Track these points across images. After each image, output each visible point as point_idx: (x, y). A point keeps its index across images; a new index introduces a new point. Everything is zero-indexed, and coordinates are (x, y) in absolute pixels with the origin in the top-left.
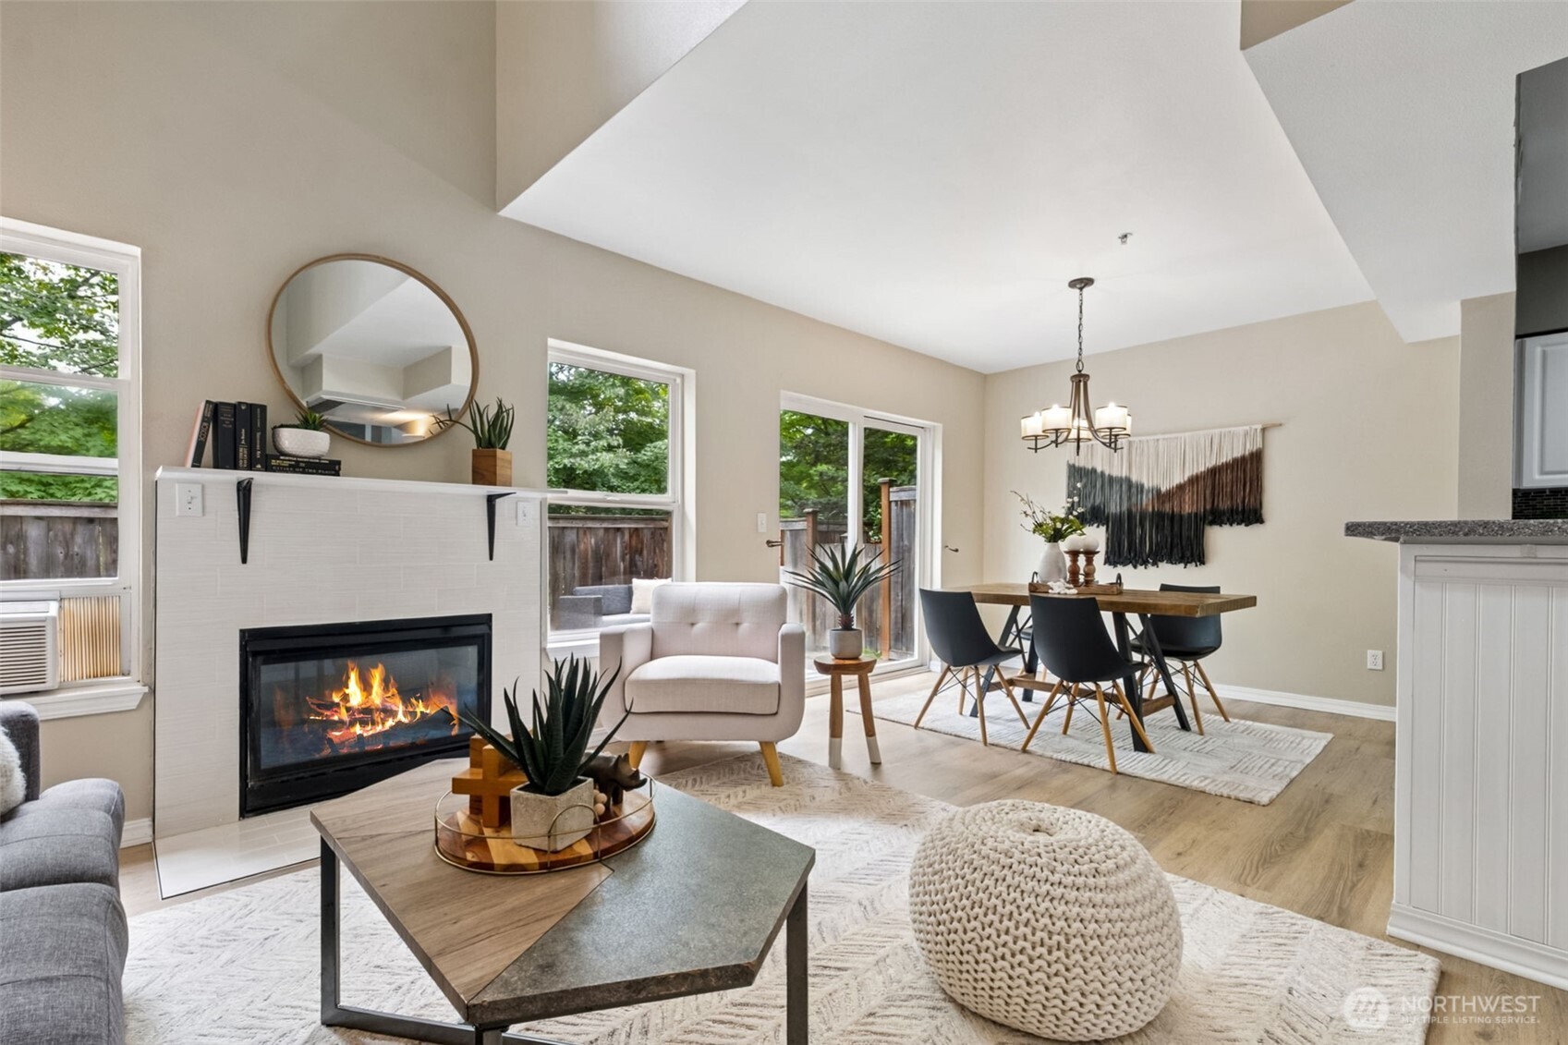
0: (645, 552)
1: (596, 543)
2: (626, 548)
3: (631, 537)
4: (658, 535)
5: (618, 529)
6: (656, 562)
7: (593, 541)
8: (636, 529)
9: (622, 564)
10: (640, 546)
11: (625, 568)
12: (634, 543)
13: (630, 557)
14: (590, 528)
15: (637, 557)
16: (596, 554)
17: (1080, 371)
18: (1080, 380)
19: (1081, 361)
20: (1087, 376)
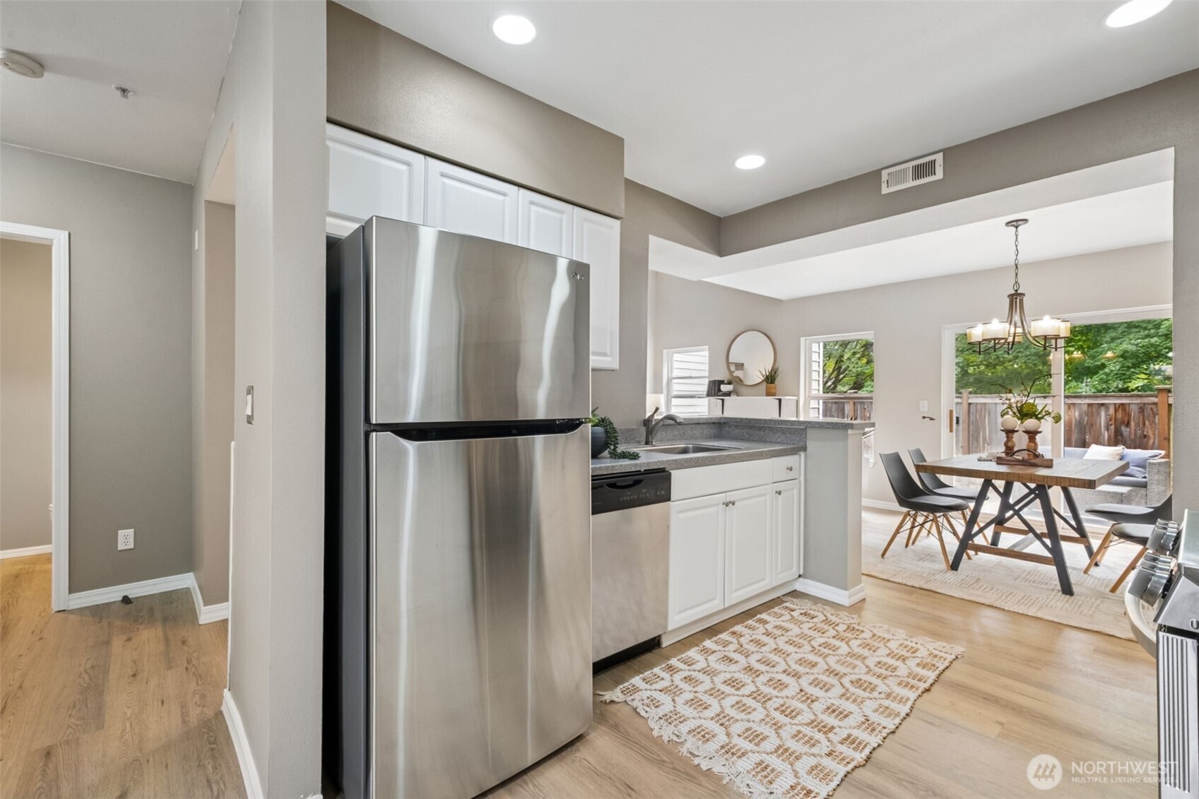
0: (1132, 424)
1: (1080, 415)
2: (1111, 420)
3: (1116, 411)
4: (1149, 410)
5: (1103, 404)
6: (1145, 433)
7: (1077, 414)
8: (1122, 404)
9: (1106, 433)
10: (1126, 420)
11: (1109, 436)
12: (1119, 415)
13: (1115, 427)
14: (1074, 404)
15: (1123, 428)
16: (1080, 423)
17: (1016, 291)
18: (1016, 299)
19: (1016, 282)
20: (1024, 295)
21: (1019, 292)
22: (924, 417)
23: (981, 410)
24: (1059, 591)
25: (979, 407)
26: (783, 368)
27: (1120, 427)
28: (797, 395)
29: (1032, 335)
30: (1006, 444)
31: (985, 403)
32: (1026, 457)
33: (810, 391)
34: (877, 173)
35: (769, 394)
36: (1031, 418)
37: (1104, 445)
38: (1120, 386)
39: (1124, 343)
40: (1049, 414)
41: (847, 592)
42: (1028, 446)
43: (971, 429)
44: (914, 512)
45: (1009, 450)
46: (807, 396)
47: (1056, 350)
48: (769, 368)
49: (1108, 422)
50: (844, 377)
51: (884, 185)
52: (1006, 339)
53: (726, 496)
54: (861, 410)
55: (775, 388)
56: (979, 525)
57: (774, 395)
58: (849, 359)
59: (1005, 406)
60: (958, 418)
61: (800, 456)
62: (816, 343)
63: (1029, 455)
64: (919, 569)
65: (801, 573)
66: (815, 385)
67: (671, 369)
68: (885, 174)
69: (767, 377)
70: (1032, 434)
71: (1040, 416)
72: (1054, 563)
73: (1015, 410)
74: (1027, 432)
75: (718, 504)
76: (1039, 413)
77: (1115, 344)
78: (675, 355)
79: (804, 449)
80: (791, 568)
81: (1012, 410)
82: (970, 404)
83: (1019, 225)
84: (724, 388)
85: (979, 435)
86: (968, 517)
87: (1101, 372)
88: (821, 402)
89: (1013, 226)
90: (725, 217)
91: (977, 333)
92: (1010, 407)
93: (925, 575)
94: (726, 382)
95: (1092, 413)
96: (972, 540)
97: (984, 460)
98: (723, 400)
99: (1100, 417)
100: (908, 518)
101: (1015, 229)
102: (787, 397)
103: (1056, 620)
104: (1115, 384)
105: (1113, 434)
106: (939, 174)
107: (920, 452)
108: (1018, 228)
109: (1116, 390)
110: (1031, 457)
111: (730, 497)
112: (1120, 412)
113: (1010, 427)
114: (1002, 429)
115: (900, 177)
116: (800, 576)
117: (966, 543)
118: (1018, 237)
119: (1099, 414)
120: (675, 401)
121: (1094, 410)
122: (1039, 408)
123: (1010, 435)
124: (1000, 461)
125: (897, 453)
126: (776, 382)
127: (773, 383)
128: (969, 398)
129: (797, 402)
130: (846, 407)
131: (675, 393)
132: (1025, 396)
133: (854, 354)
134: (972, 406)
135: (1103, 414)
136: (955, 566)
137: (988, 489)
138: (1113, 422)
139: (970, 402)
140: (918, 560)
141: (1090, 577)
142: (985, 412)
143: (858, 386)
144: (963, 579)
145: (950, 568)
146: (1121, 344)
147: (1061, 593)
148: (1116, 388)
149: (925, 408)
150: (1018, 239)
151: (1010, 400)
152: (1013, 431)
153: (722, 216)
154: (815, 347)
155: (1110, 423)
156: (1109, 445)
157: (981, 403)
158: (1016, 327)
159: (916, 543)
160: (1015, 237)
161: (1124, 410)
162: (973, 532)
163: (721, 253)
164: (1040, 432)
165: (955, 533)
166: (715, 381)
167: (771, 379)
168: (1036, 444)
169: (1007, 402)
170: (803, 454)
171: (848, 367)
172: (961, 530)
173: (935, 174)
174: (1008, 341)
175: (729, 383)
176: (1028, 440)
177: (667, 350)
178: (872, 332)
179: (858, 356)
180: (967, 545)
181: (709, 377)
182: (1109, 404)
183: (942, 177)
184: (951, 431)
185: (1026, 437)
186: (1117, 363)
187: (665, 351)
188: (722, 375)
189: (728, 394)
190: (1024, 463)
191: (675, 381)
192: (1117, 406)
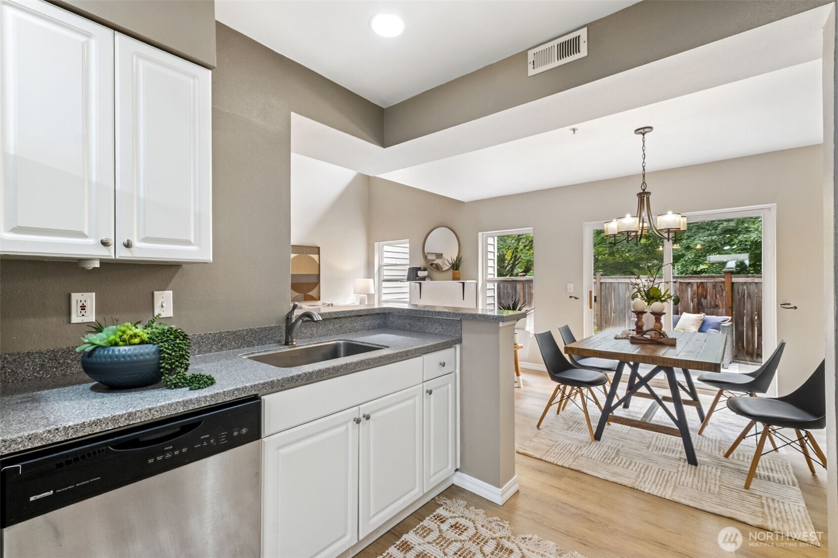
0: (709, 297)
2: (694, 294)
3: (698, 287)
4: (719, 287)
5: (689, 283)
6: (717, 304)
8: (702, 283)
9: (692, 304)
10: (704, 293)
11: (693, 306)
12: (700, 291)
13: (698, 299)
15: (703, 300)
17: (644, 190)
18: (643, 196)
19: (644, 183)
20: (649, 193)
21: (646, 191)
22: (571, 297)
23: (609, 287)
24: (685, 460)
25: (607, 285)
26: (465, 256)
27: (701, 300)
28: (477, 279)
29: (658, 229)
30: (637, 324)
31: (611, 283)
32: (653, 335)
33: (486, 276)
34: (524, 54)
35: (454, 279)
36: (657, 301)
37: (690, 313)
38: (695, 269)
39: (696, 239)
40: (671, 297)
41: (501, 490)
42: (655, 326)
43: (602, 302)
44: (563, 386)
45: (639, 329)
46: (484, 280)
47: (668, 241)
48: (455, 257)
49: (693, 296)
50: (519, 263)
51: (530, 66)
52: (637, 232)
53: (359, 409)
54: (528, 289)
55: (459, 273)
56: (618, 398)
57: (458, 279)
58: (521, 250)
59: (636, 290)
60: (595, 297)
61: (456, 348)
62: (492, 237)
63: (655, 333)
64: (568, 442)
65: (458, 467)
66: (490, 271)
67: (381, 258)
68: (531, 53)
69: (453, 264)
70: (658, 315)
71: (663, 299)
72: (680, 435)
73: (643, 294)
74: (653, 313)
75: (347, 422)
76: (663, 297)
77: (690, 240)
78: (385, 247)
79: (459, 341)
80: (447, 466)
81: (641, 294)
82: (601, 283)
83: (646, 132)
84: (421, 274)
85: (607, 306)
86: (608, 391)
87: (682, 259)
88: (496, 284)
89: (641, 133)
90: (387, 108)
91: (613, 227)
92: (639, 291)
93: (573, 449)
94: (422, 269)
95: (682, 289)
96: (612, 412)
97: (620, 339)
98: (420, 284)
99: (688, 292)
100: (559, 390)
101: (642, 136)
102: (468, 281)
103: (692, 504)
104: (691, 268)
105: (696, 305)
106: (584, 52)
107: (568, 327)
108: (645, 135)
109: (692, 272)
110: (658, 336)
111: (365, 409)
112: (701, 288)
113: (639, 309)
114: (633, 310)
115: (545, 57)
116: (457, 470)
117: (607, 415)
118: (645, 142)
119: (687, 290)
120: (385, 284)
121: (684, 287)
122: (663, 292)
123: (640, 316)
124: (633, 341)
125: (550, 331)
126: (460, 269)
127: (458, 270)
128: (600, 279)
129: (477, 284)
130: (518, 286)
131: (386, 278)
132: (651, 282)
133: (525, 246)
134: (603, 284)
135: (689, 289)
136: (597, 436)
137: (624, 366)
138: (695, 296)
139: (601, 281)
140: (567, 430)
141: (704, 438)
142: (612, 289)
143: (527, 270)
144: (606, 452)
145: (593, 438)
146: (694, 240)
147: (687, 463)
148: (692, 270)
149: (571, 287)
150: (645, 145)
151: (638, 285)
152: (643, 313)
153: (385, 108)
154: (490, 241)
155: (694, 296)
156: (694, 313)
157: (609, 283)
158: (643, 222)
159: (566, 408)
160: (642, 143)
161: (703, 287)
162: (613, 405)
163: (384, 144)
164: (664, 314)
165: (597, 403)
166: (413, 268)
167: (456, 266)
168: (661, 324)
169: (636, 286)
170: (458, 347)
171: (521, 256)
172: (603, 400)
173: (579, 52)
174: (638, 234)
175: (425, 270)
176: (655, 321)
177: (377, 243)
178: (532, 228)
179: (527, 248)
180: (608, 417)
181: (409, 265)
182: (693, 282)
183: (586, 54)
184: (591, 308)
185: (653, 317)
186: (692, 253)
187: (376, 244)
188: (420, 263)
189: (424, 279)
190: (652, 342)
191: (385, 268)
192: (699, 284)
